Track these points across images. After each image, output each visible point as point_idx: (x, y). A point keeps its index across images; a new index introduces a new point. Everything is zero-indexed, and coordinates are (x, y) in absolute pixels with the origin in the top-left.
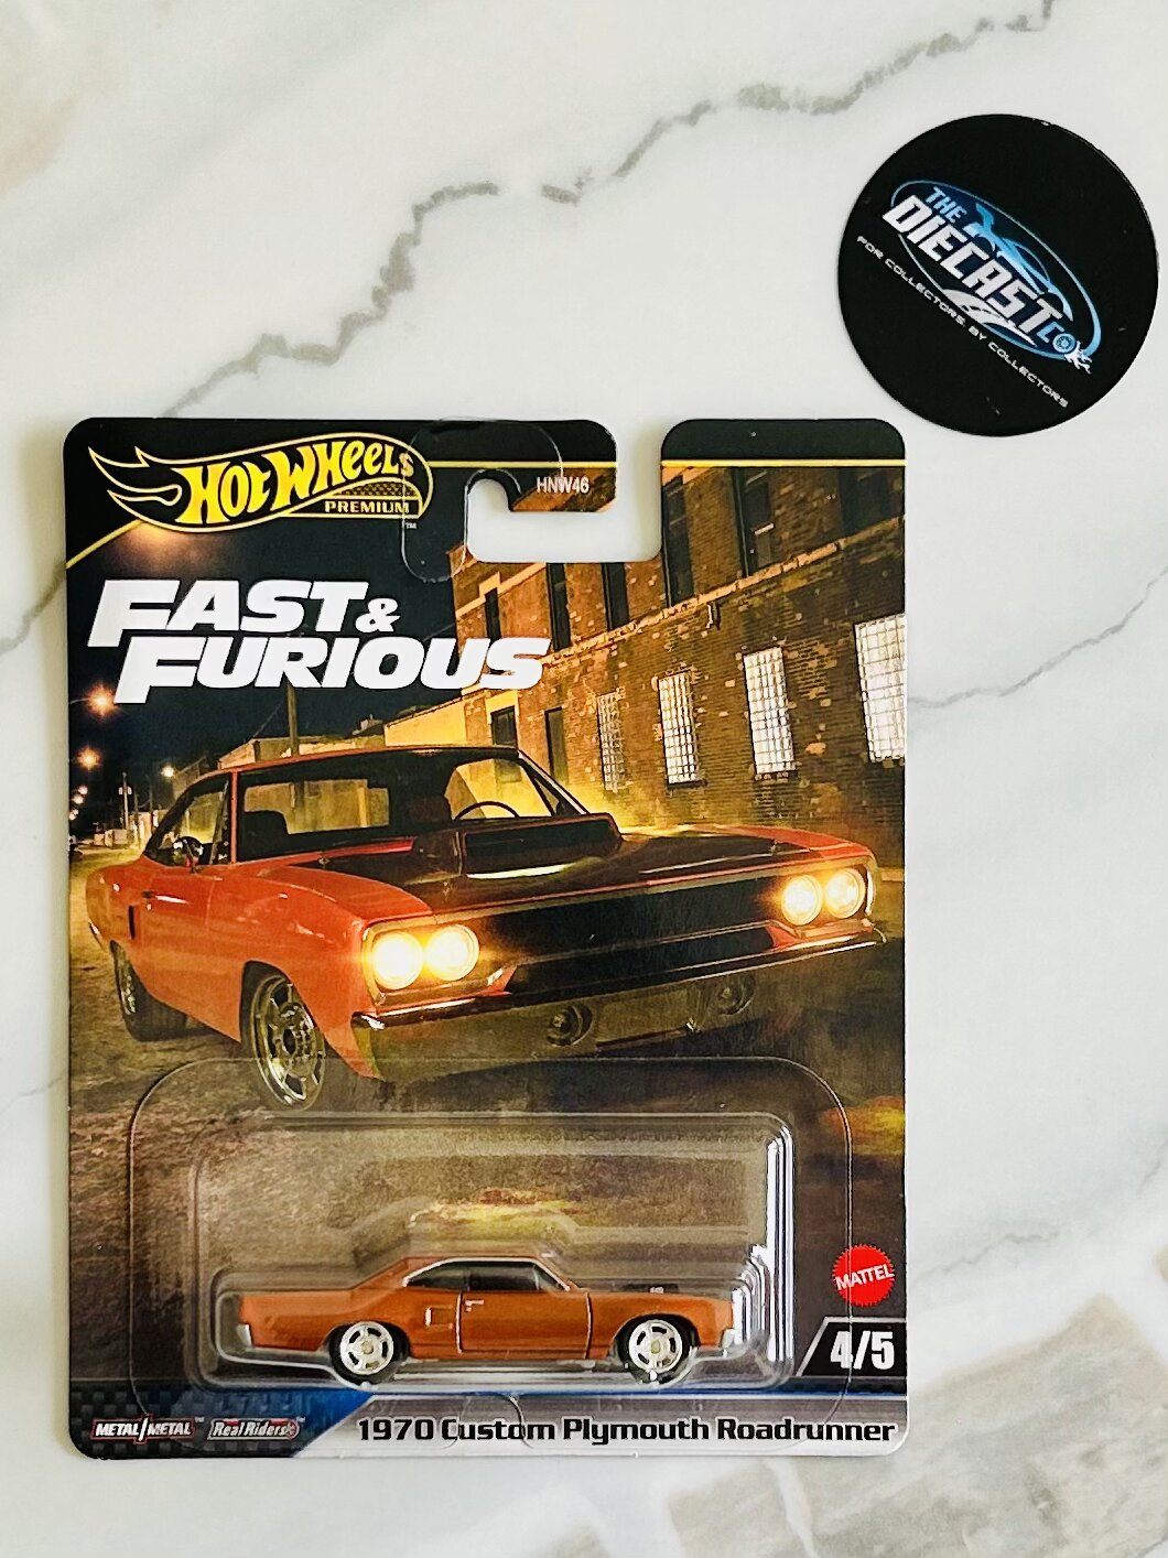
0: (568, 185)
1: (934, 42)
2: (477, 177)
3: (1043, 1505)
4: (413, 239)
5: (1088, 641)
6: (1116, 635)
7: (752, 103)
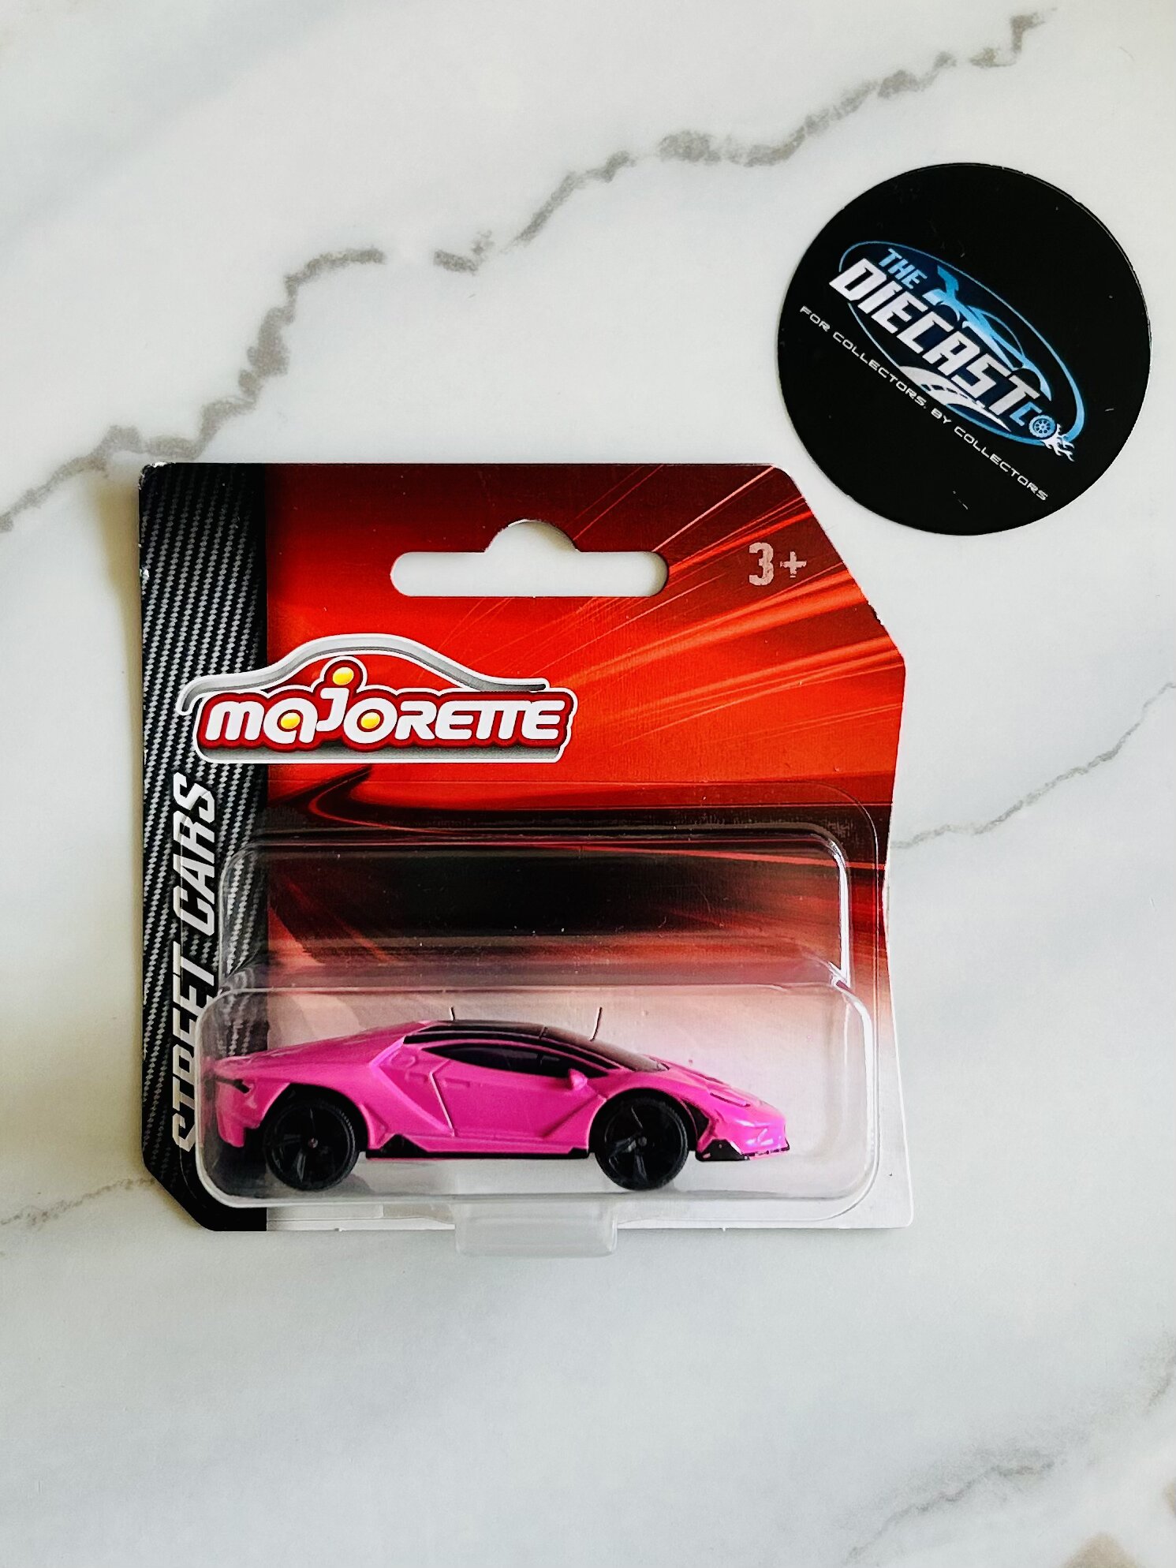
1: (886, 79)
2: (361, 243)
4: (286, 315)
5: (1076, 770)
6: (1108, 763)
7: (677, 153)
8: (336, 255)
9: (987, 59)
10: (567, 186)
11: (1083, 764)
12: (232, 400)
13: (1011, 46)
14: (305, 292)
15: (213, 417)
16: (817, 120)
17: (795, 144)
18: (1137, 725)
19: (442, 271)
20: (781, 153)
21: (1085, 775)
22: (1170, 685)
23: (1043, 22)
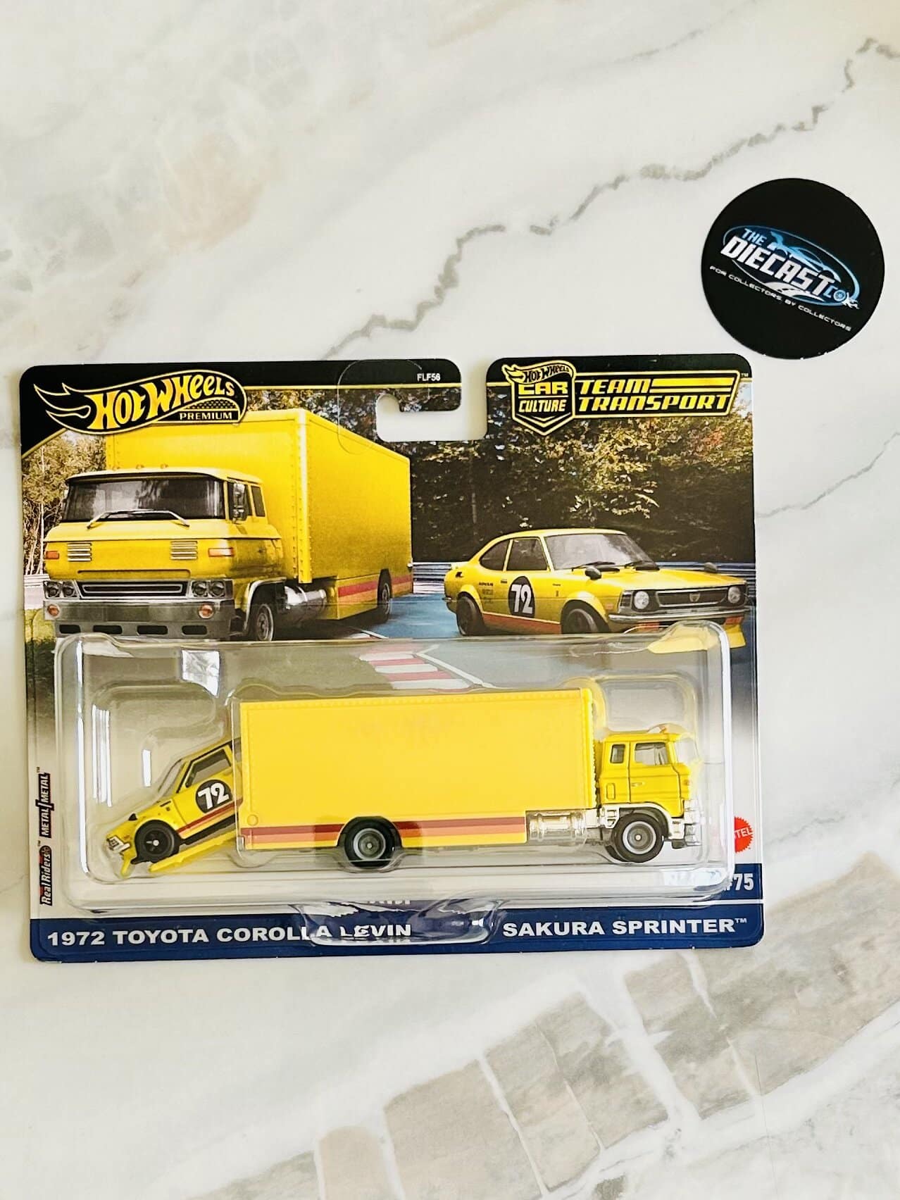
0: (545, 225)
1: (751, 138)
2: (494, 222)
3: (840, 973)
4: (456, 258)
5: (852, 477)
6: (867, 473)
7: (649, 175)
8: (482, 228)
9: (801, 127)
10: (596, 192)
11: (855, 474)
12: (432, 301)
13: (812, 121)
14: (466, 247)
15: (422, 309)
16: (718, 158)
17: (707, 170)
18: (883, 452)
19: (533, 234)
20: (701, 174)
21: (857, 478)
22: (897, 434)
23: (827, 109)
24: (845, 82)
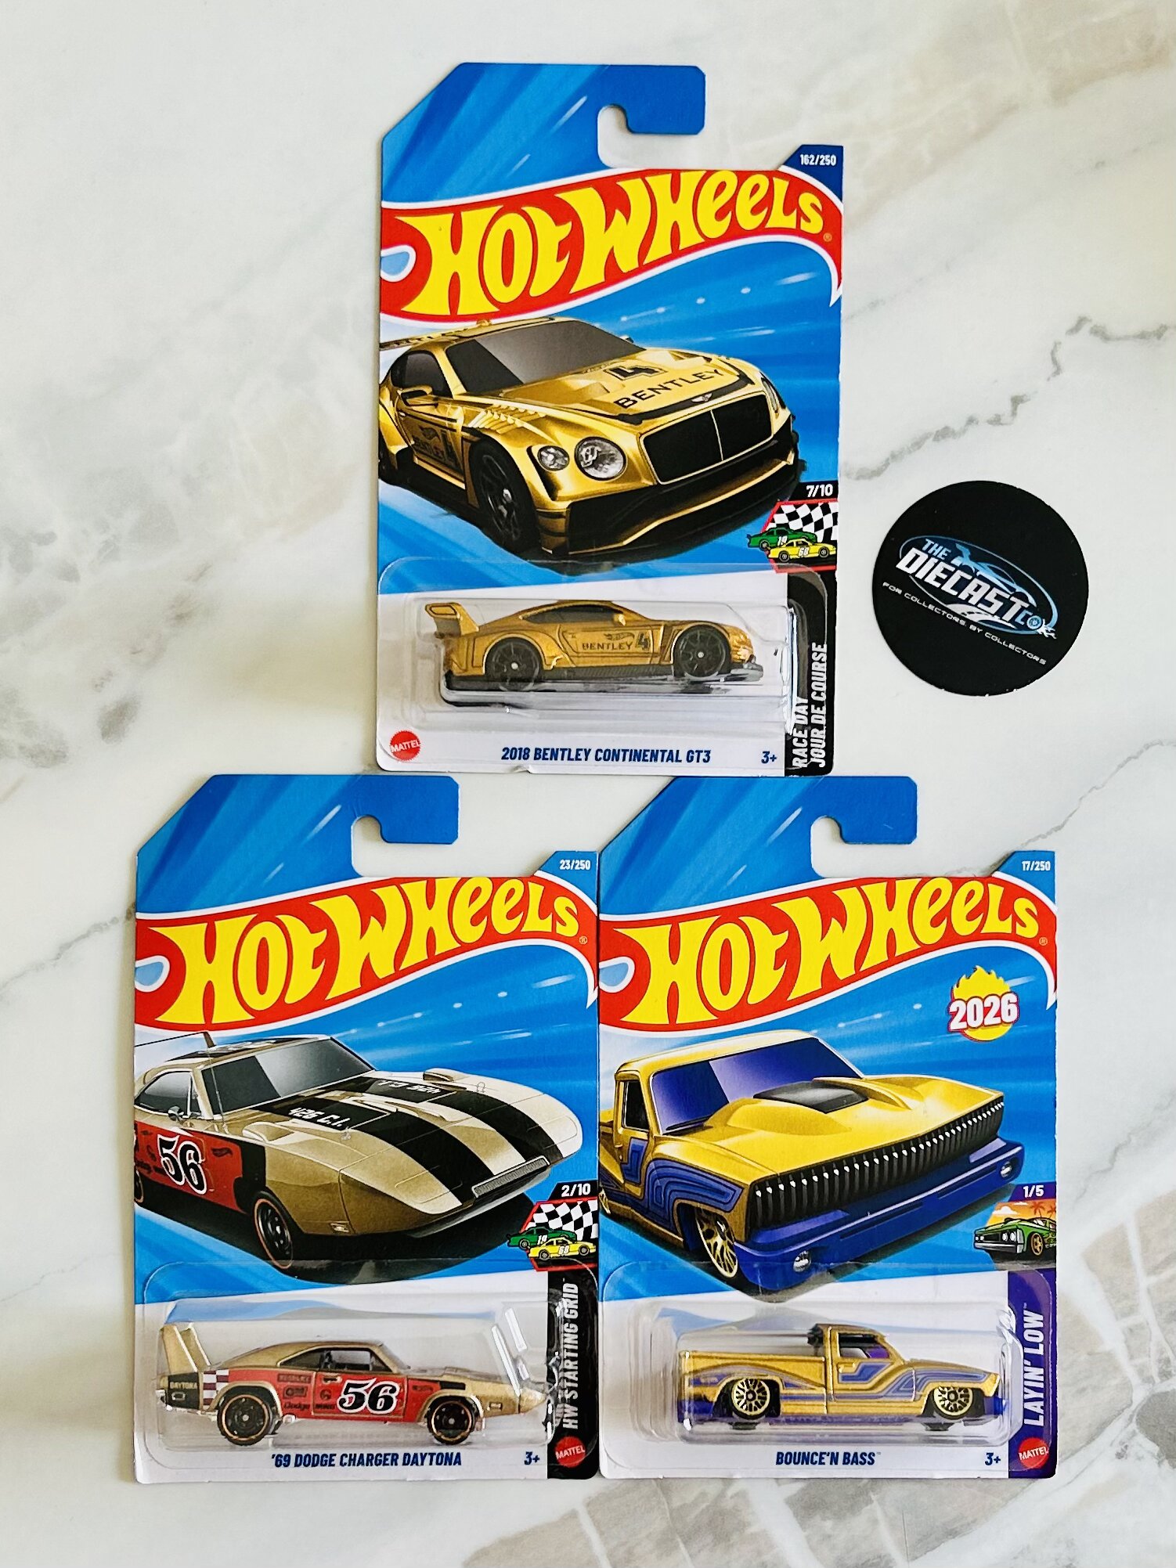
1: (937, 432)
5: (1039, 836)
9: (996, 421)
11: (1044, 833)
13: (1010, 413)
16: (897, 453)
17: (884, 467)
18: (1075, 811)
20: (877, 473)
21: (1045, 840)
23: (1029, 400)
24: (1052, 369)
